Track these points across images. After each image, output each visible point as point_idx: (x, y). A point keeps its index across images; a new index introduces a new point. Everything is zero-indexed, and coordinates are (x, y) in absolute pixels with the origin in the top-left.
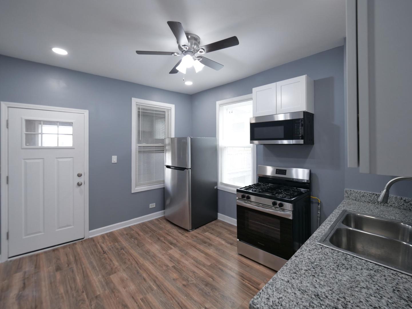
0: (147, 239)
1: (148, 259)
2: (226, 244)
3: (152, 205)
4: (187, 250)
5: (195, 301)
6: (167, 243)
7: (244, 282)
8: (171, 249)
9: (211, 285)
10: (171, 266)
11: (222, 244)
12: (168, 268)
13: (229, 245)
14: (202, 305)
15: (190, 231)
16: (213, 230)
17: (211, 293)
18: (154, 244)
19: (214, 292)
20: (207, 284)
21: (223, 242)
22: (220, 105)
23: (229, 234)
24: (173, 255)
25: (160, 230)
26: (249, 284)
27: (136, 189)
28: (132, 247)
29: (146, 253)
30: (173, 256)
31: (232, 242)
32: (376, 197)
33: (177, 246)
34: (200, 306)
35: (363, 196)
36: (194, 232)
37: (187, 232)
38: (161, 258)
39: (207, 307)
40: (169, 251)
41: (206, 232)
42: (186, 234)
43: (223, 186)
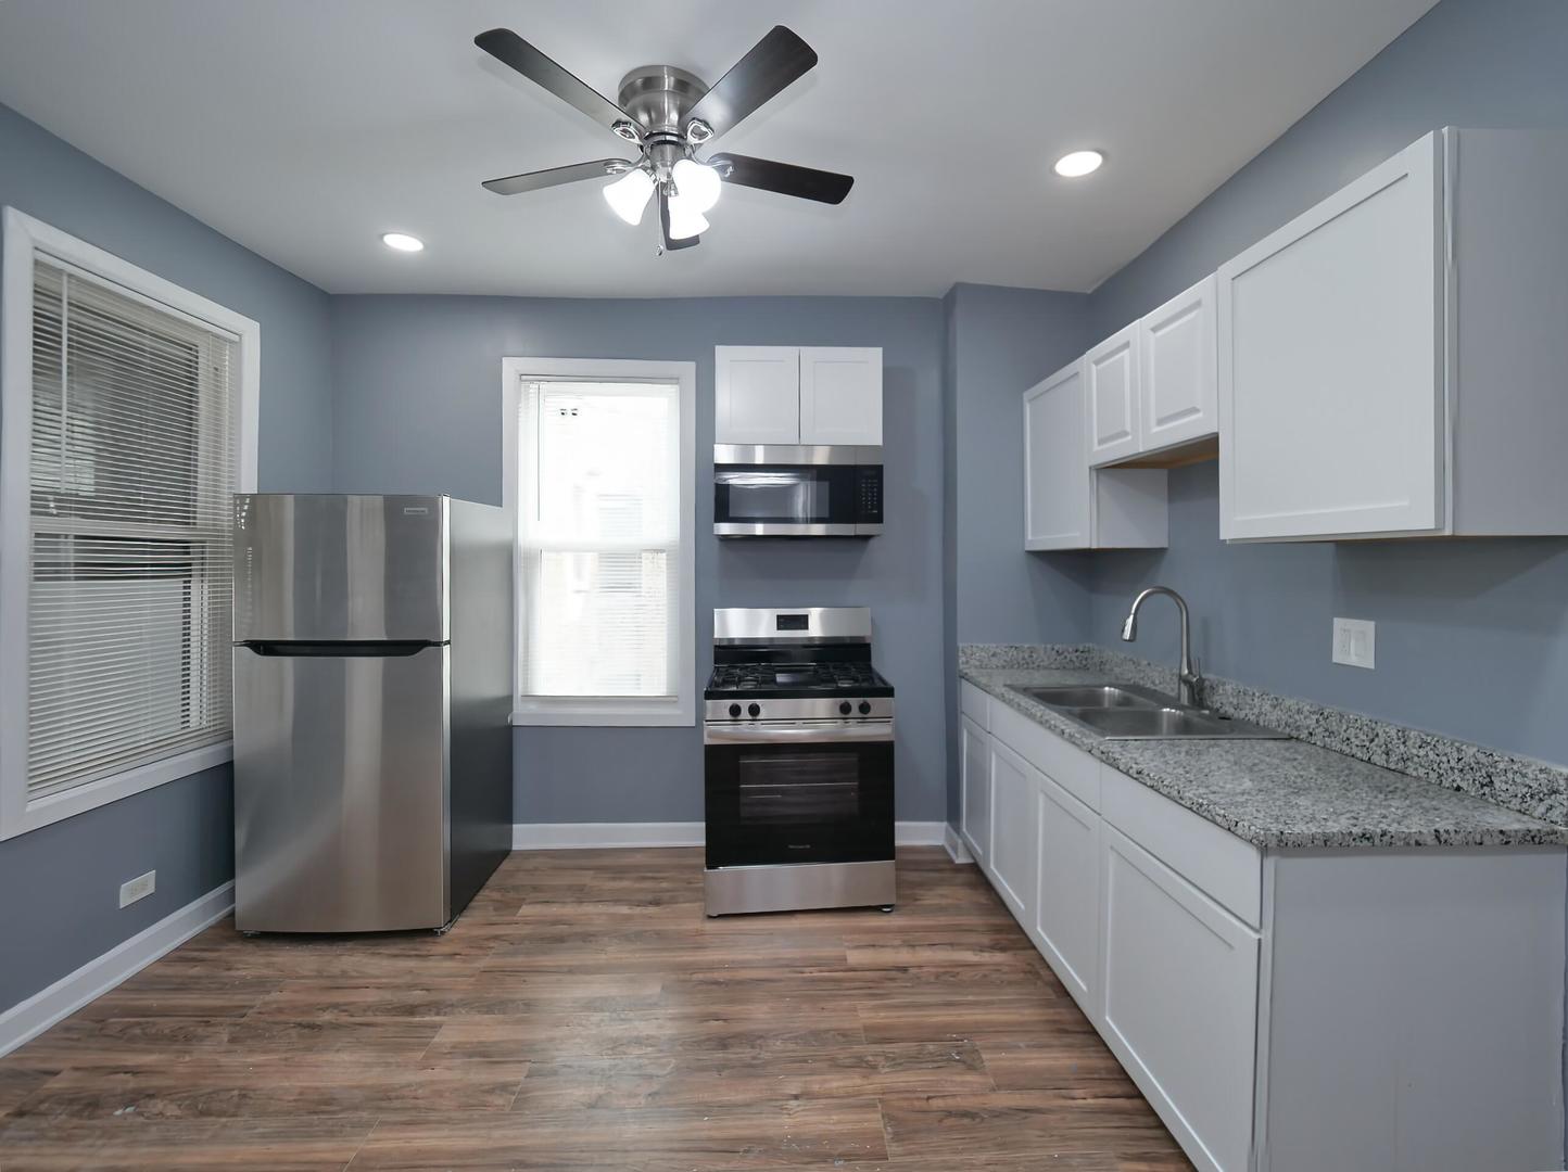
0: (224, 1060)
1: (368, 1125)
2: (638, 910)
3: (135, 889)
4: (518, 996)
5: (748, 1105)
6: (380, 1019)
7: (805, 975)
8: (436, 1027)
9: (736, 1036)
10: (522, 1078)
11: (628, 918)
12: (518, 1089)
13: (652, 910)
14: (776, 1100)
15: (443, 933)
16: (535, 889)
17: (762, 1056)
18: (311, 1058)
19: (768, 1046)
20: (723, 1043)
21: (625, 910)
22: (524, 377)
23: (614, 879)
24: (475, 1040)
25: (269, 992)
26: (821, 971)
27: (30, 807)
28: (166, 1141)
29: (315, 1113)
30: (480, 1043)
31: (650, 897)
32: (1015, 653)
33: (452, 1005)
34: (774, 1103)
35: (993, 655)
36: (464, 927)
37: (429, 939)
38: (432, 1082)
39: (794, 1093)
40: (436, 1040)
41: (520, 907)
42: (440, 947)
43: (533, 707)
